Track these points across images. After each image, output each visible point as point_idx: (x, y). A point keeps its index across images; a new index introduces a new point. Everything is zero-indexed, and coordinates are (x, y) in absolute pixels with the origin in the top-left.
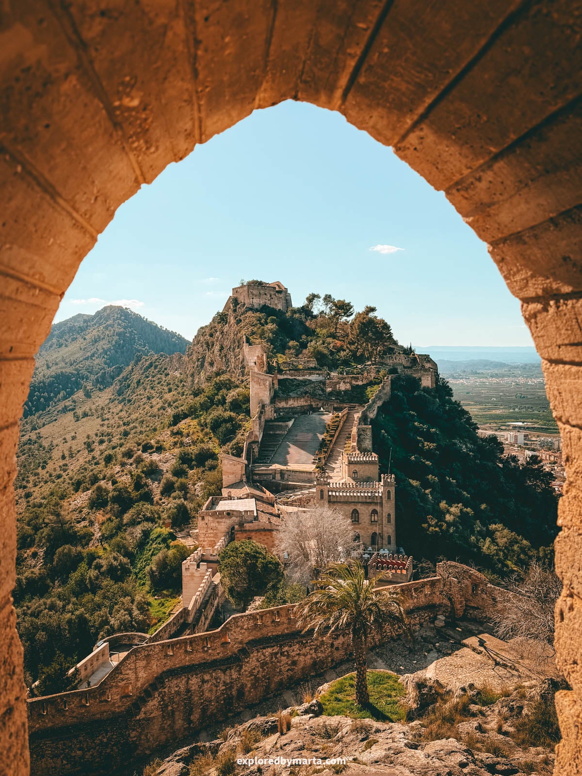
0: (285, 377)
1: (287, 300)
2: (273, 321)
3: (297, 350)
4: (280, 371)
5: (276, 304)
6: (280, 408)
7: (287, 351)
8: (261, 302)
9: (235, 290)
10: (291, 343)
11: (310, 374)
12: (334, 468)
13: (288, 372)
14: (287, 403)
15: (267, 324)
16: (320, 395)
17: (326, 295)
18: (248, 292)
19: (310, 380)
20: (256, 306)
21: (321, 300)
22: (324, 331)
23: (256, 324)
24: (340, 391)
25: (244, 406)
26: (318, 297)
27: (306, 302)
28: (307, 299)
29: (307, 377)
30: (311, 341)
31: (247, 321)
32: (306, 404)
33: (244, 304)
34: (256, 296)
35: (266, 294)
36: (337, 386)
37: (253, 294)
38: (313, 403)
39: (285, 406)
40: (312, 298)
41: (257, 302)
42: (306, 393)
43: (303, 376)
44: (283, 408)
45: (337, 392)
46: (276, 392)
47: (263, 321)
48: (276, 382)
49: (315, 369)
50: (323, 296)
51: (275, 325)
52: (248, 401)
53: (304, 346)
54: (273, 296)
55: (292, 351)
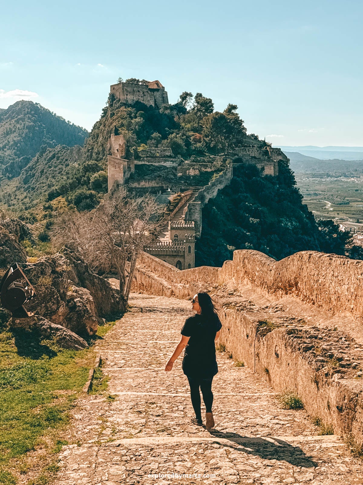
0: (143, 163)
1: (163, 98)
2: (141, 116)
3: (158, 141)
4: (138, 157)
5: (148, 101)
6: (132, 188)
7: (149, 141)
8: (135, 99)
9: (113, 87)
10: (155, 135)
11: (165, 161)
12: (165, 235)
13: (145, 159)
14: (139, 184)
15: (136, 117)
16: (172, 179)
17: (198, 94)
18: (123, 89)
19: (165, 166)
20: (130, 102)
21: (193, 98)
22: (189, 126)
23: (126, 118)
24: (190, 176)
25: (104, 186)
26: (191, 95)
27: (180, 100)
28: (181, 97)
29: (162, 164)
30: (172, 133)
31: (119, 114)
32: (158, 185)
33: (120, 100)
34: (130, 93)
35: (139, 91)
36: (187, 172)
37: (127, 91)
38: (164, 185)
39: (137, 186)
40: (185, 96)
41: (131, 98)
42: (160, 176)
43: (159, 162)
44: (135, 188)
45: (187, 177)
46: (132, 175)
47: (133, 115)
48: (133, 167)
49: (170, 157)
50: (194, 95)
51: (142, 119)
52: (107, 181)
53: (165, 137)
54: (146, 94)
55: (153, 141)
